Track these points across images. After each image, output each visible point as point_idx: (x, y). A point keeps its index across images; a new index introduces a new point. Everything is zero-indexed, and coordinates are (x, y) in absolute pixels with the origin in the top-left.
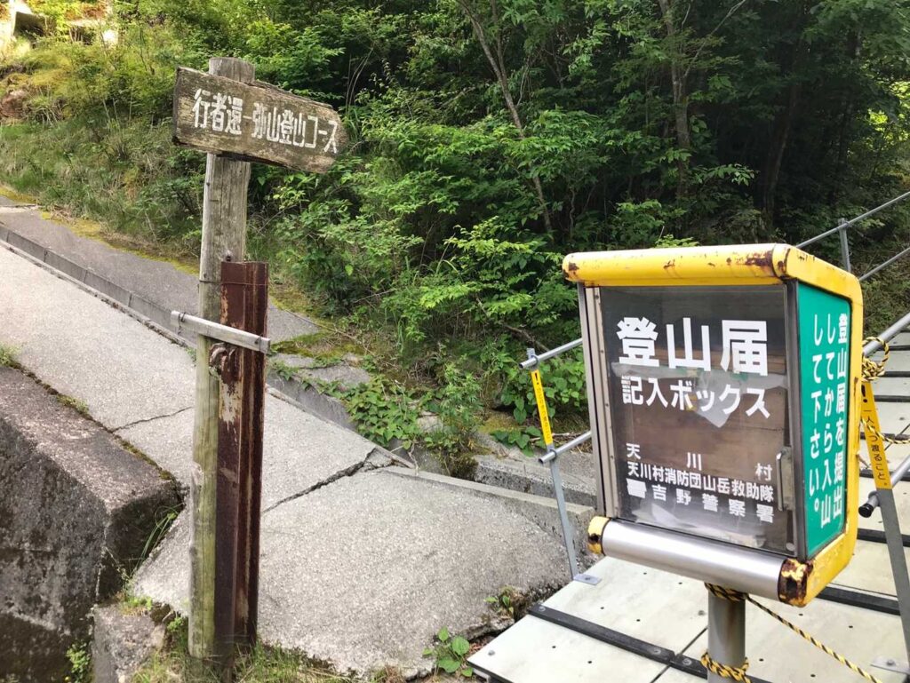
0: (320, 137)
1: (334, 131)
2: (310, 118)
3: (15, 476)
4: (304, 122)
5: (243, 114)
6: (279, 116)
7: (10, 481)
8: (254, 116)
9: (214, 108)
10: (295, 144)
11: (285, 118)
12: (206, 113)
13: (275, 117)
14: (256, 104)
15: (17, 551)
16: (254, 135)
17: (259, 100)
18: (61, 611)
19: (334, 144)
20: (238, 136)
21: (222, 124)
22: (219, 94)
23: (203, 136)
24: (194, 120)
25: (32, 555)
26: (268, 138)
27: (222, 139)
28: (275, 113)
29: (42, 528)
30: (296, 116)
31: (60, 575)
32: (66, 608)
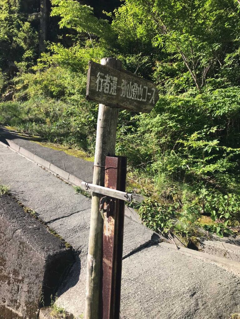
0: (148, 96)
1: (154, 93)
2: (145, 87)
3: (7, 244)
4: (142, 89)
5: (117, 85)
6: (132, 86)
7: (5, 246)
8: (122, 86)
9: (105, 82)
10: (138, 99)
11: (135, 87)
12: (102, 84)
13: (130, 87)
14: (123, 80)
15: (7, 278)
16: (121, 95)
17: (124, 78)
18: (25, 308)
19: (154, 100)
20: (115, 95)
21: (108, 90)
22: (107, 75)
23: (100, 95)
24: (96, 88)
25: (13, 280)
26: (127, 97)
27: (108, 97)
28: (130, 85)
29: (17, 268)
30: (139, 86)
31: (25, 291)
32: (27, 307)
